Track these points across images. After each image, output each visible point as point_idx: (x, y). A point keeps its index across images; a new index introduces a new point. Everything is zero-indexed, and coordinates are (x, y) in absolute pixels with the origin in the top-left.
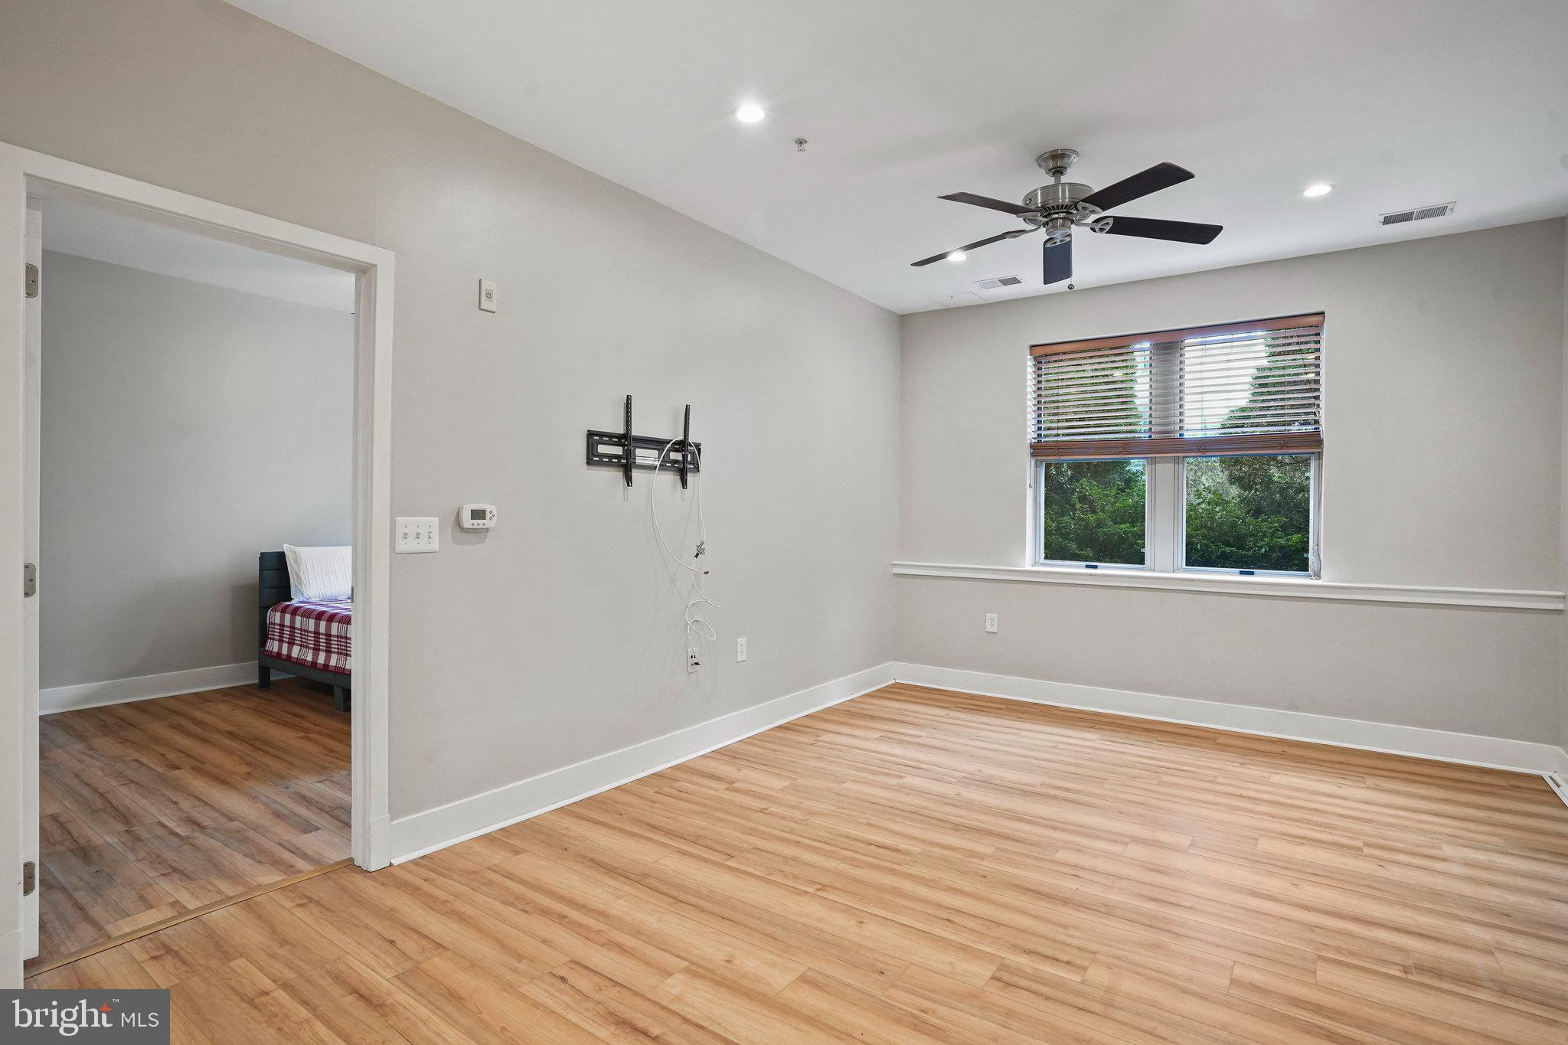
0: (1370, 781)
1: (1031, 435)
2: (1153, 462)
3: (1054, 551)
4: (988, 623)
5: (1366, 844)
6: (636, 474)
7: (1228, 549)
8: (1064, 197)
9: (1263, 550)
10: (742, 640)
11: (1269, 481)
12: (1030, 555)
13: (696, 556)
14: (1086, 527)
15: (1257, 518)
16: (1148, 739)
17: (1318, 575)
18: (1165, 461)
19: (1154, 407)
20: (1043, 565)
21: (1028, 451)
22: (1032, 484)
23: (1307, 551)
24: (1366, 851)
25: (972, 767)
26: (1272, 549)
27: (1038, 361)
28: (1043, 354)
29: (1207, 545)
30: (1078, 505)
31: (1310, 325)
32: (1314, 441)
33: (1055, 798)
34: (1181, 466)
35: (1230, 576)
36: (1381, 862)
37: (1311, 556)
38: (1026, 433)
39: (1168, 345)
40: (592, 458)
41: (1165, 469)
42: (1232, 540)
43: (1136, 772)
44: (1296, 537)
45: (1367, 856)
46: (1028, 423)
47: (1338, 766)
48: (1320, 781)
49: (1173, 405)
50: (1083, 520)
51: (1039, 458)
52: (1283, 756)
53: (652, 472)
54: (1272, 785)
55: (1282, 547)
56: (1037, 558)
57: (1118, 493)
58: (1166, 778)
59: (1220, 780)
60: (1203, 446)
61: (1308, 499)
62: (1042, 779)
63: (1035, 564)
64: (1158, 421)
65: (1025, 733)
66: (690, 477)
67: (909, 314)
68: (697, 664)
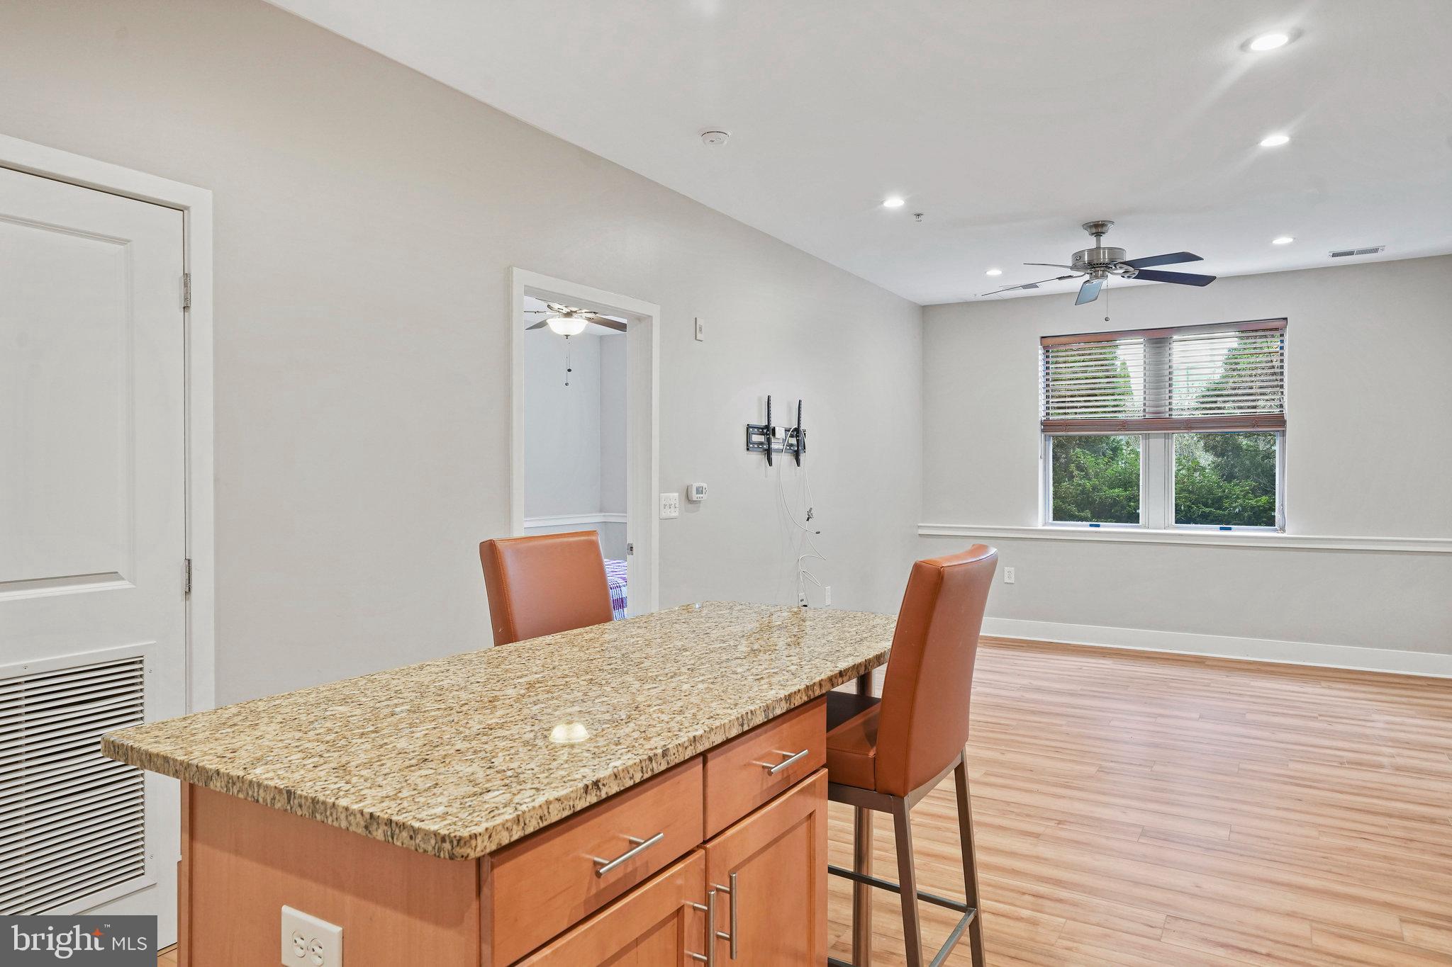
0: (1324, 684)
1: (1041, 415)
2: (1147, 437)
3: (1060, 514)
4: (1006, 575)
5: (1320, 715)
6: (774, 456)
7: (1207, 510)
8: (1104, 258)
9: (1237, 510)
10: (828, 588)
11: (1238, 448)
12: (1041, 518)
13: (808, 520)
14: (1083, 492)
15: (1230, 482)
16: (1154, 663)
17: (1283, 529)
18: (1157, 436)
19: (1147, 392)
20: (1052, 524)
21: (1039, 427)
22: (1043, 457)
23: (1274, 510)
24: (1320, 718)
25: (1025, 682)
26: (1244, 509)
27: (1047, 350)
28: (1050, 344)
29: (1190, 507)
30: (1076, 473)
31: (1275, 328)
32: (1279, 421)
33: (1095, 696)
34: (1170, 440)
35: (1212, 530)
36: (1330, 723)
37: (1277, 514)
38: (1037, 412)
39: (1158, 339)
40: (749, 445)
41: (1157, 443)
42: (1210, 502)
43: (1150, 682)
44: (1264, 499)
45: (1321, 720)
46: (1040, 404)
47: (1301, 676)
48: (1288, 685)
49: (1163, 390)
50: (1080, 485)
51: (1047, 433)
52: (1259, 671)
53: (780, 454)
54: (1252, 687)
55: (1253, 508)
56: (1047, 518)
57: (1109, 462)
58: (1171, 684)
59: (1212, 685)
60: (1188, 425)
61: (1274, 466)
62: (1080, 687)
63: (1045, 524)
64: (1151, 402)
65: (1052, 661)
66: (802, 457)
67: (931, 306)
68: (806, 606)
